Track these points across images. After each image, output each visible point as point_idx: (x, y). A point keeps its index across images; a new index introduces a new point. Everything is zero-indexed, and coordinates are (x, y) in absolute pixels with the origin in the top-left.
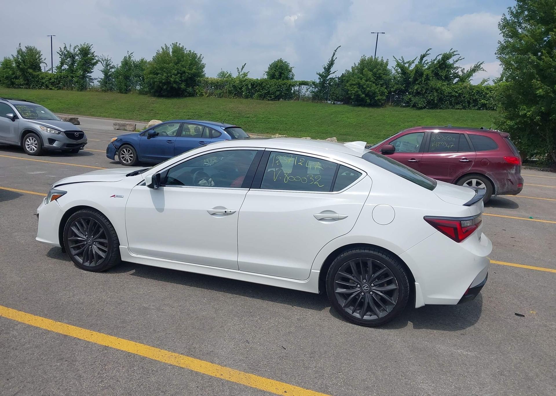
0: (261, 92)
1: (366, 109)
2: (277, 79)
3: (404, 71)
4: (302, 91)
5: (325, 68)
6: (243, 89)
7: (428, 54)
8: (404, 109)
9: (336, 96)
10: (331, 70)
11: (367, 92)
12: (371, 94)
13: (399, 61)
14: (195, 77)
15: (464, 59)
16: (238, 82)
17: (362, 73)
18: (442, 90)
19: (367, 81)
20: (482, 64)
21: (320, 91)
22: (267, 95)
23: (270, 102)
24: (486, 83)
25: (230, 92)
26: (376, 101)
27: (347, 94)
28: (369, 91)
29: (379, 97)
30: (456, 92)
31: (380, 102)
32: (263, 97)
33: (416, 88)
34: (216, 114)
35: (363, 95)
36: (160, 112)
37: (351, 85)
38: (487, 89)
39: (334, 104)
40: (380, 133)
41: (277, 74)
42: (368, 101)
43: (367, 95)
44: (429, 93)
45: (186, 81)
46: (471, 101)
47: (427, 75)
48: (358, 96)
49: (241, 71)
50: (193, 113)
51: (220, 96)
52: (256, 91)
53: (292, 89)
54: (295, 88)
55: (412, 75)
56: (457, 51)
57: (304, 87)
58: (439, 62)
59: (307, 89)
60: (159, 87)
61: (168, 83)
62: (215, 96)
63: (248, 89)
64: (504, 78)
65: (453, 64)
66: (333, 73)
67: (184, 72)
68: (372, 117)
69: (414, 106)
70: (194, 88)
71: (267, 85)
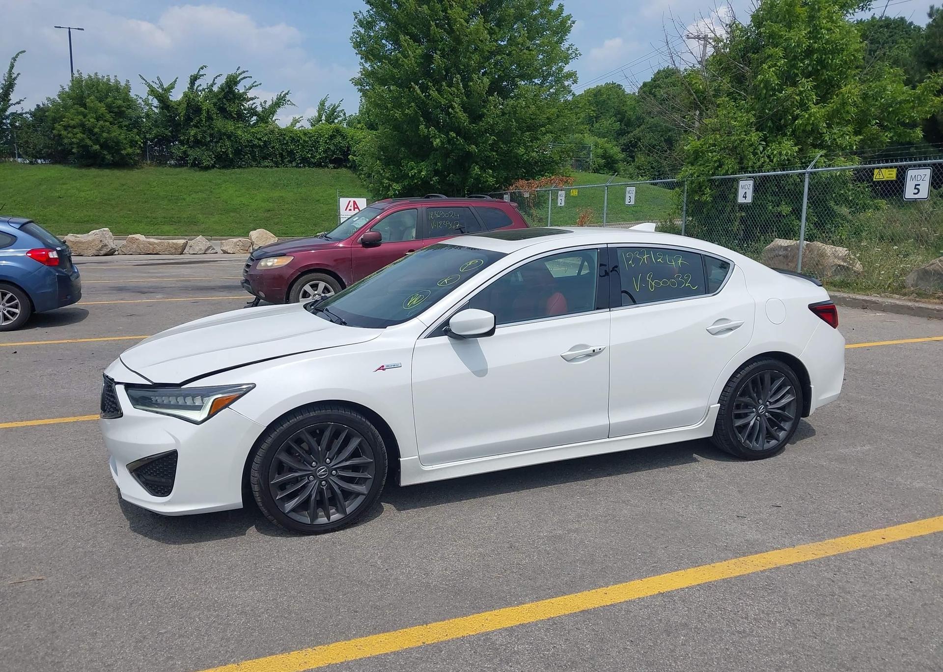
1: (107, 172)
3: (165, 103)
7: (203, 75)
8: (178, 170)
9: (34, 149)
10: (12, 96)
11: (102, 140)
12: (111, 144)
13: (151, 83)
15: (260, 84)
17: (84, 105)
18: (237, 137)
19: (97, 120)
20: (287, 94)
24: (298, 125)
26: (123, 157)
27: (61, 144)
28: (106, 139)
29: (130, 150)
30: (260, 139)
31: (131, 159)
33: (192, 133)
35: (97, 147)
37: (66, 128)
38: (305, 134)
39: (31, 163)
40: (154, 215)
42: (108, 157)
43: (104, 146)
44: (217, 142)
46: (284, 154)
47: (208, 112)
48: (85, 147)
55: (182, 111)
56: (247, 71)
58: (222, 89)
64: (324, 117)
65: (245, 93)
66: (18, 103)
68: (125, 187)
69: (194, 165)
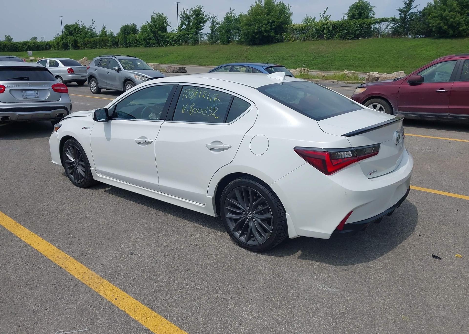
0: (341, 33)
1: (448, 40)
2: (357, 19)
4: (382, 28)
5: (405, 3)
6: (324, 32)
9: (417, 30)
10: (412, 4)
11: (450, 23)
12: (454, 25)
14: (283, 25)
16: (320, 25)
17: (445, 4)
19: (450, 12)
21: (400, 27)
22: (347, 35)
23: (350, 41)
25: (313, 36)
26: (460, 32)
27: (429, 27)
28: (452, 22)
29: (465, 27)
31: (465, 32)
32: (343, 37)
34: (298, 56)
35: (446, 27)
36: (252, 58)
37: (433, 17)
39: (415, 37)
41: (357, 14)
42: (451, 32)
43: (450, 26)
45: (275, 29)
48: (441, 28)
49: (324, 15)
50: (278, 57)
51: (304, 40)
52: (337, 32)
53: (371, 27)
54: (375, 26)
57: (384, 24)
59: (387, 26)
60: (253, 36)
61: (260, 32)
62: (300, 40)
63: (329, 31)
66: (415, 7)
67: (274, 22)
68: (453, 49)
70: (282, 35)
71: (347, 25)
